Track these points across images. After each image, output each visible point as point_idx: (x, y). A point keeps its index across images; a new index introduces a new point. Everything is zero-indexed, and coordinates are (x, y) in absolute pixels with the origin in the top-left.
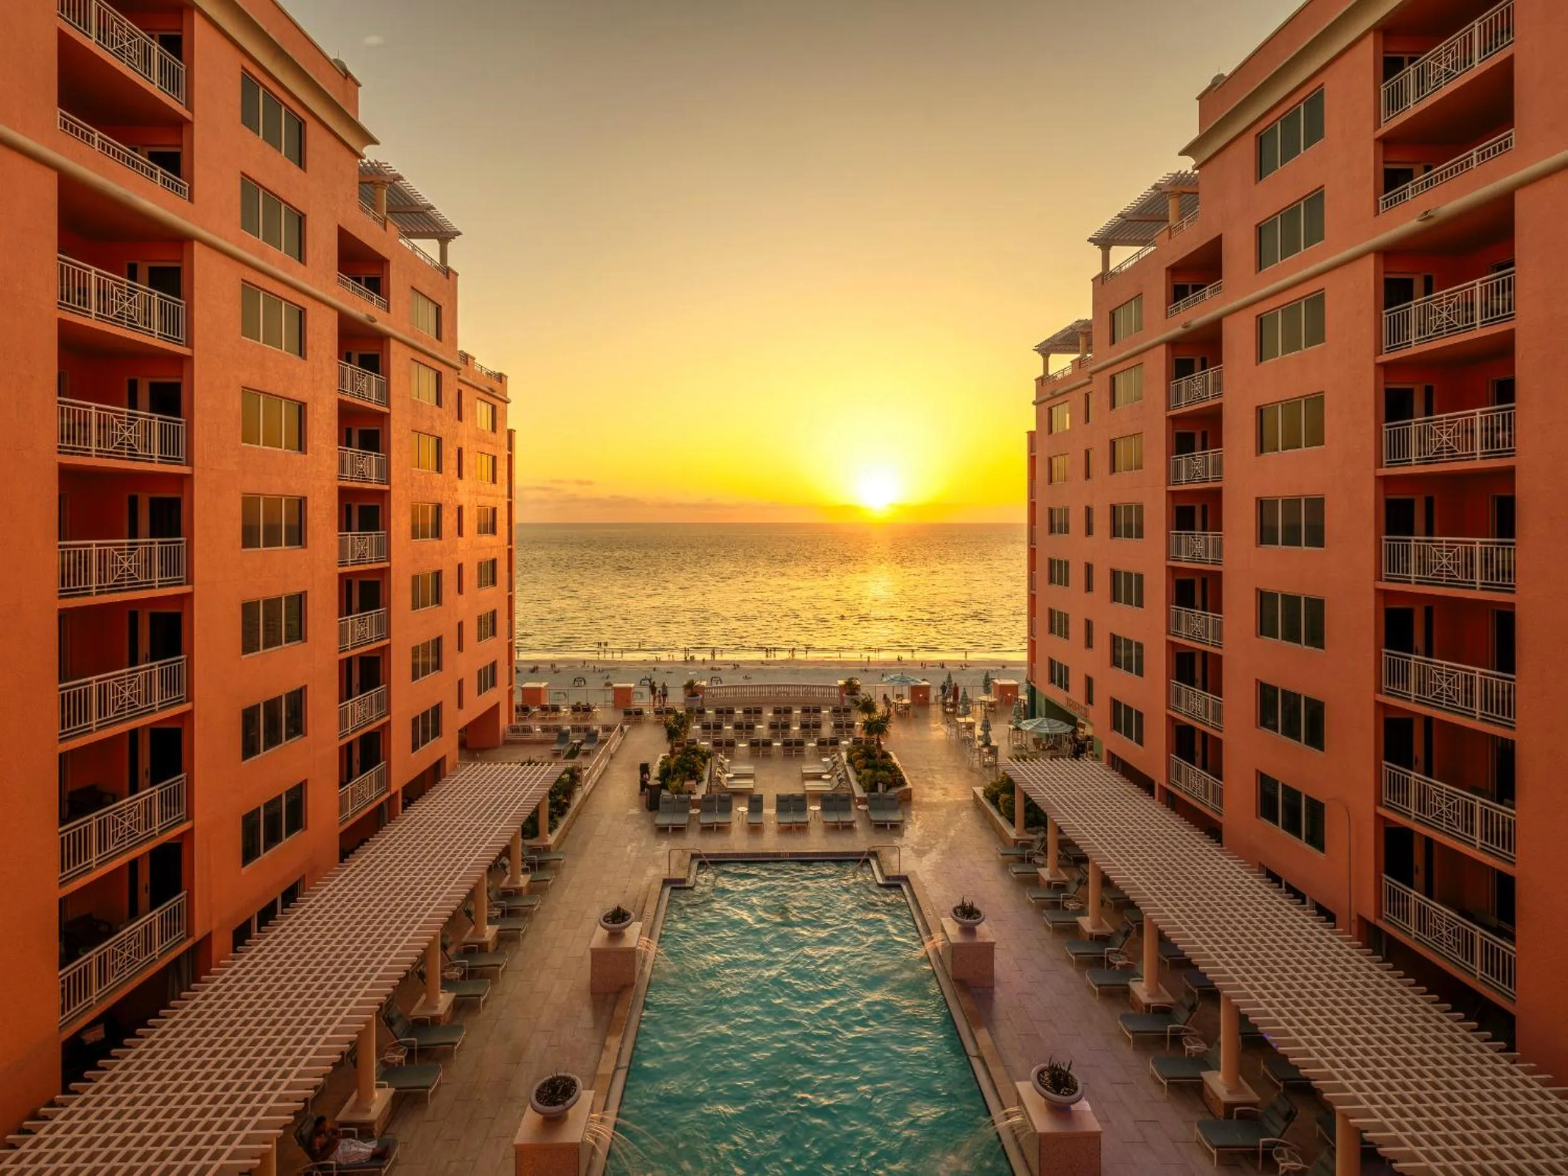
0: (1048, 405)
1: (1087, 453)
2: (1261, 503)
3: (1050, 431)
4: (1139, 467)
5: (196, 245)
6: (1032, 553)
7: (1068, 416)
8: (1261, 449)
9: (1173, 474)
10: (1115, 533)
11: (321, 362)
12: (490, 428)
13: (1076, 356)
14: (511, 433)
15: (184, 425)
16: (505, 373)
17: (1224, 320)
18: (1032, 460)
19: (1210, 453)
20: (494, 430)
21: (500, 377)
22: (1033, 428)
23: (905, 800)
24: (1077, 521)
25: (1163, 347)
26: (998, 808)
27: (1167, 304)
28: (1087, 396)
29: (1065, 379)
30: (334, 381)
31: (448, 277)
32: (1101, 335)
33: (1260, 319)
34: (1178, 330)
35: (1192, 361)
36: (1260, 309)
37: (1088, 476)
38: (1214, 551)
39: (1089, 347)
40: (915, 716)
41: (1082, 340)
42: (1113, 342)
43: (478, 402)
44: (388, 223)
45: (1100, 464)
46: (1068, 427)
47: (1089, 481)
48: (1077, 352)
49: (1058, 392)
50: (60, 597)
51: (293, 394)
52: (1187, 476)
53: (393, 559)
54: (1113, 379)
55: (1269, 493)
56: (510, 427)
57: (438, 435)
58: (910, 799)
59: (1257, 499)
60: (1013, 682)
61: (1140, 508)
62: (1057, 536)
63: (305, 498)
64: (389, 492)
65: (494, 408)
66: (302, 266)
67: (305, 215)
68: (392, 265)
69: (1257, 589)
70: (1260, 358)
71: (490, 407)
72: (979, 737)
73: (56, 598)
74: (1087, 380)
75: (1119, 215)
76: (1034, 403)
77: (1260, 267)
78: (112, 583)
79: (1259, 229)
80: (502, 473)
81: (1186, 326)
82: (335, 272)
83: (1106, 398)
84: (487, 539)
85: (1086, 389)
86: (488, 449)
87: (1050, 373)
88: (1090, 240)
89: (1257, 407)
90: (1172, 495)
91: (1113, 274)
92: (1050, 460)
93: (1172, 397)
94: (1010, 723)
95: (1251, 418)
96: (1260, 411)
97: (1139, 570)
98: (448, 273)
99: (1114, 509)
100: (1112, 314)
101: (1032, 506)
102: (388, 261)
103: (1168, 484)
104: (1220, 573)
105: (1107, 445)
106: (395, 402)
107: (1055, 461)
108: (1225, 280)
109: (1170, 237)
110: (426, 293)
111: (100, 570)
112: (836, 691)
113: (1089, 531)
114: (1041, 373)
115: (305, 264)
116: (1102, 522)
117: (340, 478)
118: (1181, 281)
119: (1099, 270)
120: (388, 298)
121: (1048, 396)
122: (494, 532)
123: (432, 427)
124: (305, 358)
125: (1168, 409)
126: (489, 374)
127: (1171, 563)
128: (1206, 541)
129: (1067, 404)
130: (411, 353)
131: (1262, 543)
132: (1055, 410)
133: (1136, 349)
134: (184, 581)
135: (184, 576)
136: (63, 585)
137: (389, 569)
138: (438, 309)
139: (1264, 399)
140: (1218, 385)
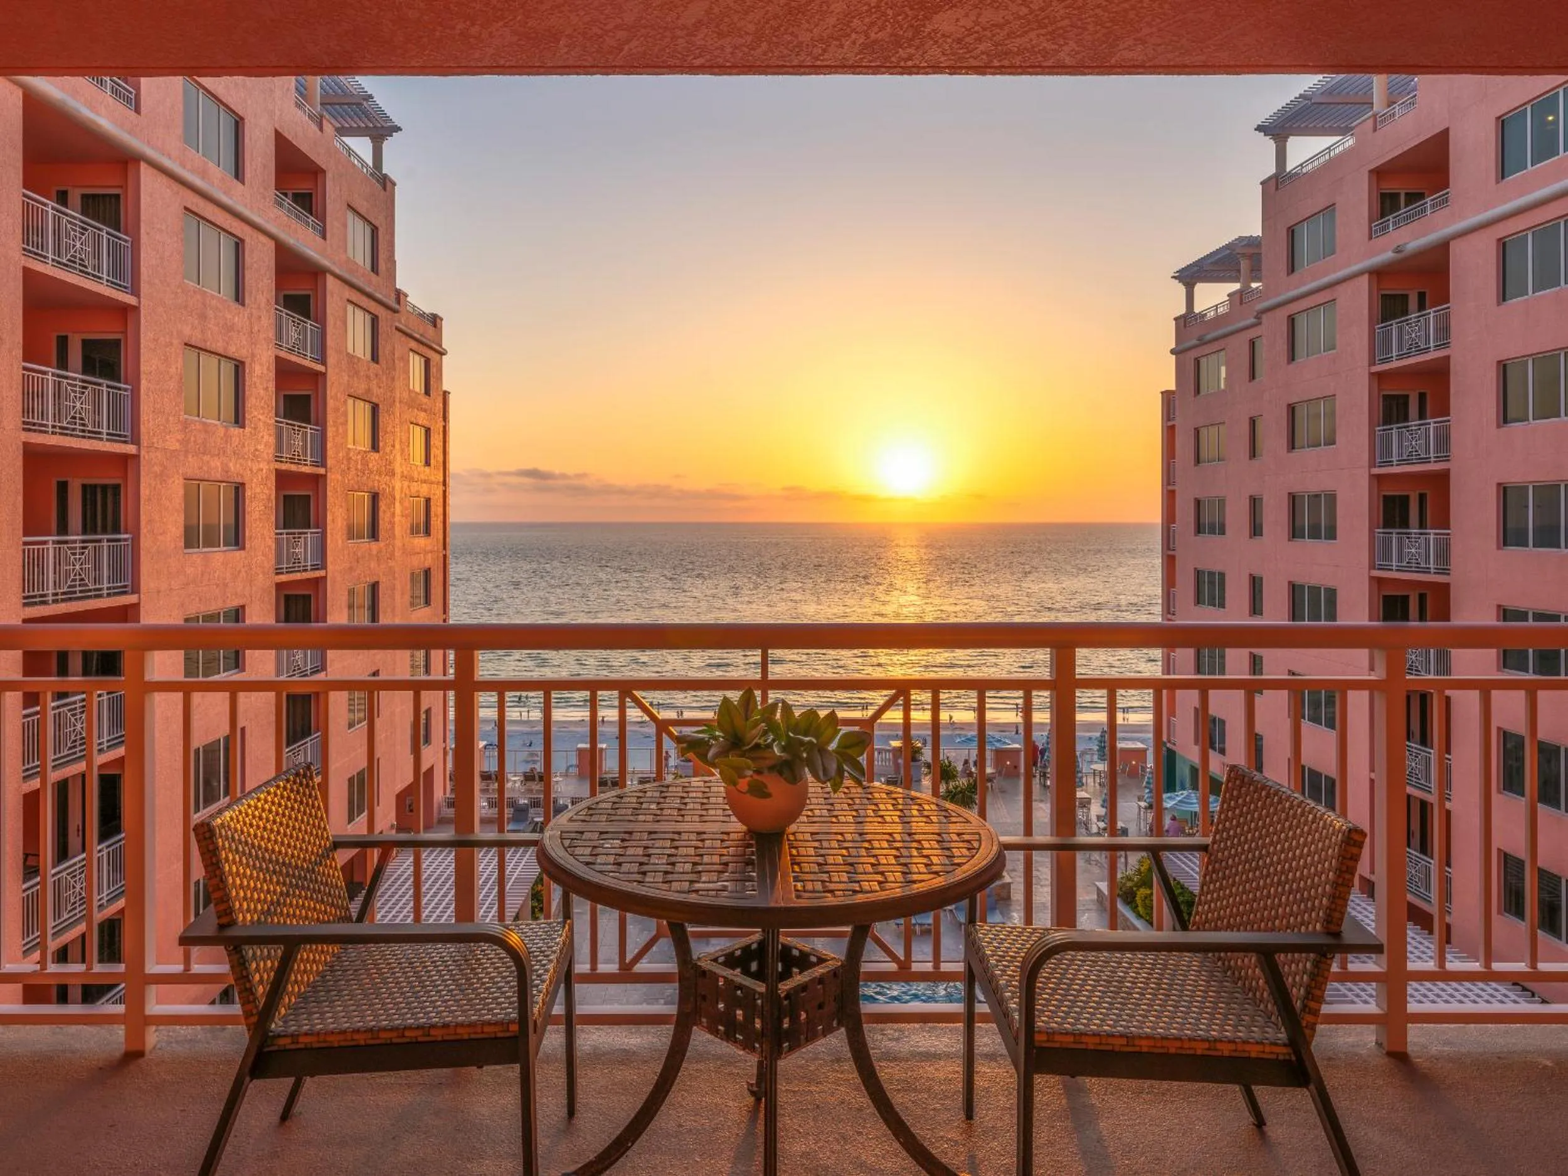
0: (1193, 354)
1: (1253, 422)
2: (1504, 490)
3: (1198, 391)
4: (1331, 441)
5: (143, 166)
6: (1170, 562)
7: (1223, 369)
8: (1505, 419)
9: (1379, 451)
10: (1295, 533)
11: (259, 308)
12: (423, 391)
13: (1236, 286)
14: (446, 394)
15: (129, 393)
16: (440, 314)
17: (1452, 244)
18: (1170, 433)
19: (1432, 423)
20: (427, 392)
21: (435, 320)
22: (1172, 386)
23: (1003, 899)
24: (1237, 516)
25: (1365, 279)
26: (1135, 909)
27: (1371, 221)
28: (1252, 343)
29: (1219, 320)
30: (271, 334)
31: (385, 189)
32: (1275, 257)
33: (1503, 245)
34: (1388, 256)
35: (1405, 298)
36: (1502, 230)
37: (1253, 454)
38: (1437, 556)
39: (1256, 273)
40: (1003, 792)
41: (1244, 265)
42: (1292, 269)
43: (411, 354)
44: (325, 122)
45: (1273, 437)
46: (1222, 386)
47: (1255, 462)
48: (1235, 280)
49: (1209, 337)
50: (25, 605)
51: (232, 351)
52: (1400, 454)
53: (330, 567)
54: (1291, 320)
55: (1514, 477)
56: (445, 388)
57: (374, 400)
58: (1009, 898)
59: (1499, 484)
60: (1140, 745)
61: (1332, 498)
62: (1206, 537)
63: (243, 484)
64: (324, 476)
65: (427, 362)
66: (239, 184)
67: (242, 119)
68: (329, 176)
69: (1499, 606)
70: (1503, 296)
71: (423, 360)
72: (1099, 818)
73: (20, 606)
74: (1252, 320)
75: (1301, 96)
76: (1172, 352)
77: (1503, 174)
78: (65, 590)
79: (1502, 123)
80: (436, 452)
81: (1398, 250)
82: (272, 191)
83: (1282, 345)
84: (421, 542)
85: (1251, 334)
86: (422, 417)
87: (1197, 310)
88: (1259, 128)
89: (1499, 362)
90: (1378, 480)
91: (1293, 176)
92: (1197, 431)
93: (1377, 348)
94: (1140, 799)
95: (1491, 377)
96: (1503, 367)
97: (1331, 584)
98: (386, 183)
99: (1293, 498)
100: (1291, 232)
101: (1170, 497)
102: (323, 172)
103: (1372, 464)
104: (1446, 587)
105: (1284, 413)
106: (331, 359)
107: (1204, 432)
108: (1453, 190)
109: (1375, 130)
110: (363, 211)
111: (55, 573)
112: (889, 756)
113: (1256, 530)
114: (1182, 310)
115: (243, 183)
116: (1275, 517)
117: (278, 458)
118: (1389, 187)
119: (1272, 170)
120: (324, 220)
121: (1194, 342)
122: (428, 532)
123: (368, 390)
124: (243, 304)
125: (1372, 363)
126: (422, 315)
127: (1376, 573)
128: (1427, 541)
129: (1222, 353)
130: (348, 293)
131: (1505, 544)
132: (1203, 361)
133: (1326, 280)
134: (129, 589)
135: (129, 583)
136: (24, 591)
137: (325, 578)
138: (375, 230)
139: (1511, 349)
140: (1444, 331)
